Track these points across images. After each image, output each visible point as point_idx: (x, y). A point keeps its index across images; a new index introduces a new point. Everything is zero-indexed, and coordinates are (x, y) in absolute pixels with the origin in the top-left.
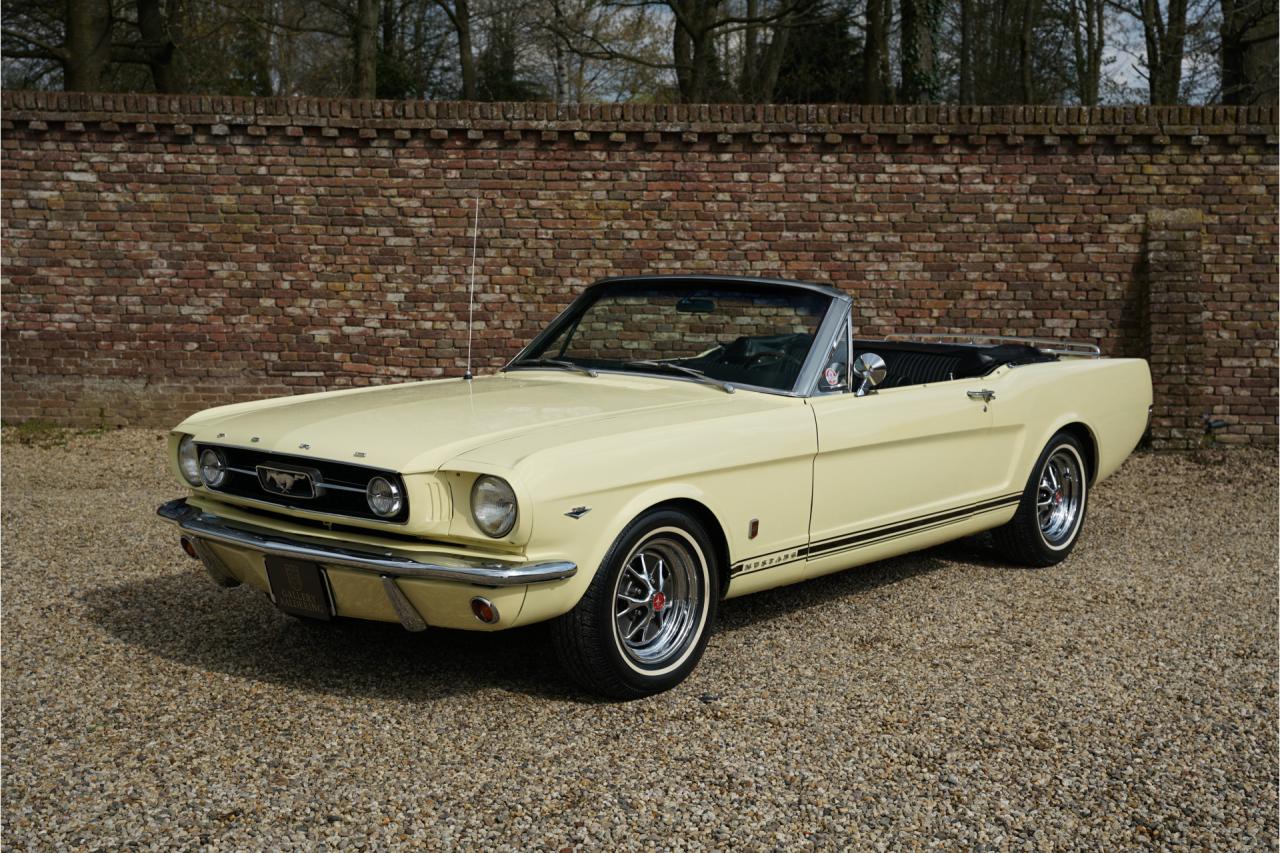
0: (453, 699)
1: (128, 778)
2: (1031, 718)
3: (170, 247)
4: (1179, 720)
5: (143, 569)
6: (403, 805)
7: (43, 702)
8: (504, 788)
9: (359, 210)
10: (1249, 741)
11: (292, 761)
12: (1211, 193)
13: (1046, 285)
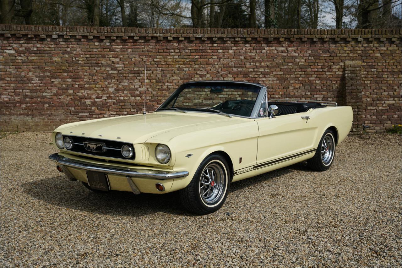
0: (148, 216)
1: (48, 243)
2: (330, 218)
3: (39, 74)
4: (376, 218)
5: (39, 176)
6: (139, 250)
7: (15, 219)
8: (170, 244)
9: (100, 62)
10: (399, 224)
11: (100, 237)
12: (364, 56)
13: (314, 84)
